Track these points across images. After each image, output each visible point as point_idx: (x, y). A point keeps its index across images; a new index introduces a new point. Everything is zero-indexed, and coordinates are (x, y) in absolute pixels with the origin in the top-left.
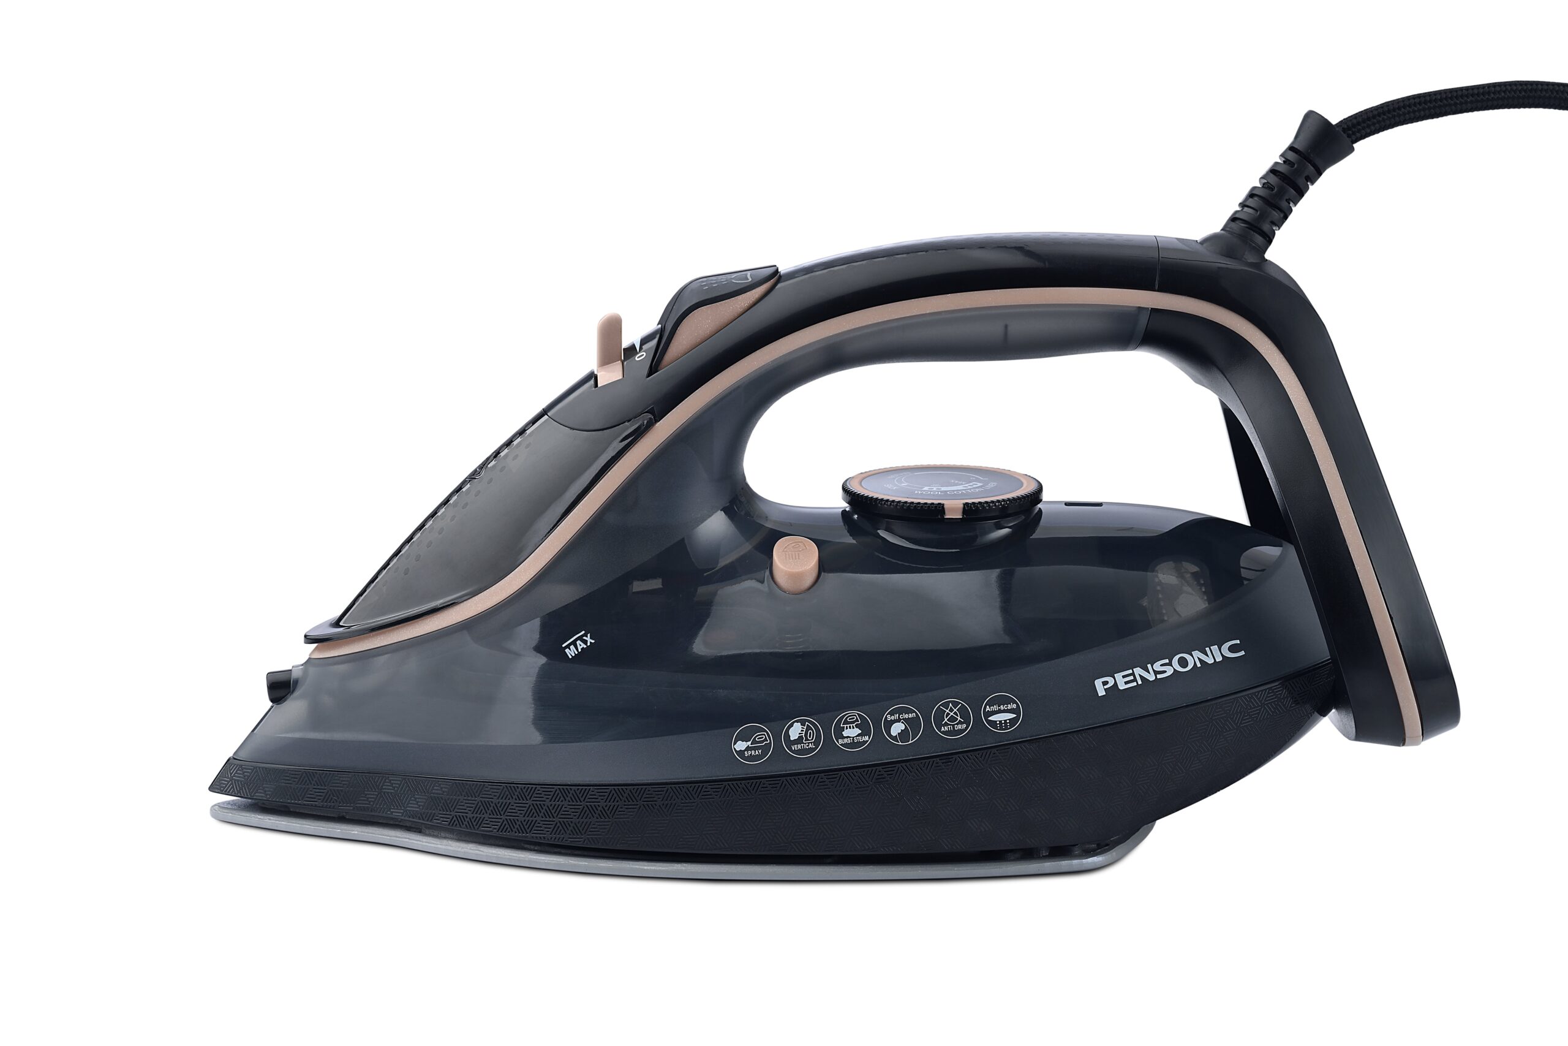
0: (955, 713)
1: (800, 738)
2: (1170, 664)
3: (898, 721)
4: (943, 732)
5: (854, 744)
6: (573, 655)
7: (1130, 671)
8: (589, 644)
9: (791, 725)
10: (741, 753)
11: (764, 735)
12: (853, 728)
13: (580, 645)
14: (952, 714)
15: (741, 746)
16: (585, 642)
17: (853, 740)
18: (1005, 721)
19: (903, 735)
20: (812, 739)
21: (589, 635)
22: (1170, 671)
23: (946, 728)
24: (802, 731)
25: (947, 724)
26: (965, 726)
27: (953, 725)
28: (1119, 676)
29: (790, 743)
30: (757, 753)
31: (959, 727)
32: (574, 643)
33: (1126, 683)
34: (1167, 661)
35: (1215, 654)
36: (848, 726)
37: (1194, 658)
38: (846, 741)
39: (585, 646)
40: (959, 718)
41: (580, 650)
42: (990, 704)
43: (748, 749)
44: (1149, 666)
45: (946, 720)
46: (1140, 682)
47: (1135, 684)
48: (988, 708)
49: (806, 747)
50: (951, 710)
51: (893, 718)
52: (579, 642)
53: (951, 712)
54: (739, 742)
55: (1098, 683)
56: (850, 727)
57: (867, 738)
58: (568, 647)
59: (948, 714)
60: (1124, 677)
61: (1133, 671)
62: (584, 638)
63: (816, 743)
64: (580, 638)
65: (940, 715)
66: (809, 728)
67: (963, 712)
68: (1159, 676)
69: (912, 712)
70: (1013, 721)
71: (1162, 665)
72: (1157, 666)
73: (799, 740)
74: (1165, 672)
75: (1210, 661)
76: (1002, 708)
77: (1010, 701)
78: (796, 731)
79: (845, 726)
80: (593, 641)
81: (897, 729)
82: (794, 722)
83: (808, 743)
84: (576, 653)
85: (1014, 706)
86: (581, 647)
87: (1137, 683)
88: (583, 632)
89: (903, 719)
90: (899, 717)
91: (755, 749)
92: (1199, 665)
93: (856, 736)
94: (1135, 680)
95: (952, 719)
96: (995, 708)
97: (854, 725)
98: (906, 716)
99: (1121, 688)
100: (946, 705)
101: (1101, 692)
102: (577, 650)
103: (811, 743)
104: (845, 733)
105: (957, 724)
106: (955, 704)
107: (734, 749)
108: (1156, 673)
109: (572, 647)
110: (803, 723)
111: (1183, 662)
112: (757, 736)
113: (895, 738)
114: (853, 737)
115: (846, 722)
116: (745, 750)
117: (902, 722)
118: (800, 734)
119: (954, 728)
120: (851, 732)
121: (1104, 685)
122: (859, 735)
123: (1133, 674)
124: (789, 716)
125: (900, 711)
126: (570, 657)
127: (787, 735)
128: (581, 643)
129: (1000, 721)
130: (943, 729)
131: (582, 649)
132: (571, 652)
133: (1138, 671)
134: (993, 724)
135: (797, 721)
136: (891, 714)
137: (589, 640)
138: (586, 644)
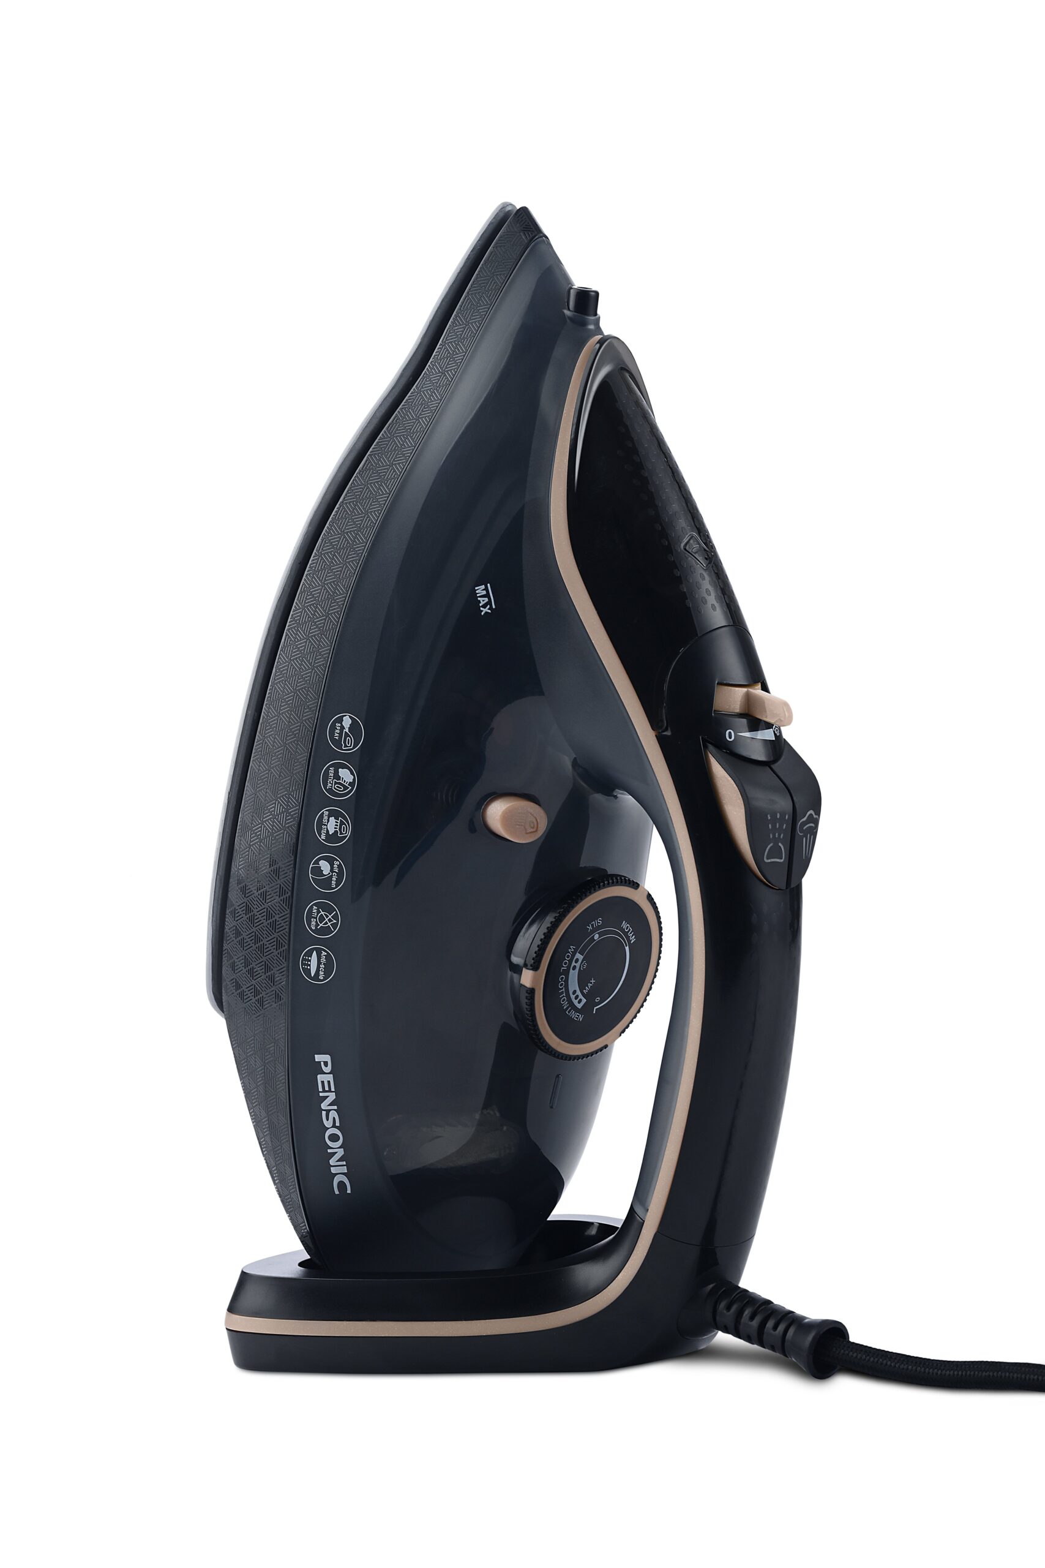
0: (326, 923)
1: (339, 778)
2: (334, 1126)
3: (332, 870)
4: (312, 907)
5: (320, 823)
6: (477, 592)
7: (333, 1089)
8: (481, 609)
9: (352, 773)
10: (340, 720)
11: (350, 746)
12: (335, 828)
13: (483, 601)
14: (327, 920)
15: (347, 722)
16: (484, 606)
17: (325, 825)
18: (310, 965)
19: (318, 871)
20: (335, 788)
21: (490, 611)
22: (328, 1124)
23: (315, 911)
24: (345, 781)
25: (318, 912)
26: (313, 928)
27: (316, 918)
28: (330, 1077)
29: (337, 767)
30: (336, 735)
31: (313, 923)
32: (487, 595)
33: (323, 1082)
34: (338, 1124)
35: (338, 1169)
36: (338, 824)
37: (336, 1148)
38: (326, 818)
39: (481, 605)
40: (321, 925)
41: (479, 599)
42: (328, 957)
43: (342, 728)
44: (335, 1107)
45: (322, 913)
46: (321, 1094)
47: (320, 1089)
48: (324, 953)
49: (330, 780)
50: (330, 920)
51: (335, 866)
52: (486, 600)
53: (328, 920)
54: (350, 721)
55: (327, 1058)
56: (337, 825)
57: (323, 837)
58: (486, 589)
59: (327, 917)
60: (329, 1082)
61: (333, 1092)
62: (489, 606)
63: (330, 791)
64: (489, 602)
65: (330, 910)
66: (346, 788)
67: (326, 931)
68: (324, 1113)
69: (337, 886)
70: (308, 972)
71: (334, 1118)
72: (333, 1114)
73: (337, 776)
74: (328, 1120)
75: (332, 1162)
76: (322, 966)
77: (327, 974)
78: (346, 775)
79: (339, 822)
80: (483, 614)
81: (325, 867)
82: (354, 776)
83: (332, 784)
84: (478, 595)
85: (321, 978)
86: (481, 601)
87: (321, 1092)
88: (494, 607)
89: (332, 875)
90: (335, 872)
91: (341, 734)
92: (329, 1151)
93: (327, 828)
94: (324, 1091)
95: (322, 919)
96: (323, 960)
97: (338, 829)
98: (334, 879)
99: (319, 1076)
100: (335, 917)
101: (318, 1058)
102: (480, 597)
103: (332, 786)
104: (332, 819)
105: (316, 922)
106: (335, 926)
107: (346, 715)
108: (328, 1112)
109: (484, 592)
110: (352, 784)
111: (335, 1138)
112: (351, 740)
113: (317, 862)
114: (327, 826)
115: (342, 823)
116: (342, 724)
117: (329, 873)
118: (343, 778)
119: (314, 918)
120: (332, 825)
121: (324, 1062)
122: (328, 831)
123: (330, 1091)
124: (362, 775)
125: (340, 875)
126: (476, 588)
127: (344, 767)
128: (485, 602)
129: (310, 961)
130: (315, 907)
131: (480, 602)
132: (480, 590)
133: (332, 1096)
134: (310, 954)
135: (354, 779)
136: (340, 866)
137: (485, 610)
138: (482, 607)
